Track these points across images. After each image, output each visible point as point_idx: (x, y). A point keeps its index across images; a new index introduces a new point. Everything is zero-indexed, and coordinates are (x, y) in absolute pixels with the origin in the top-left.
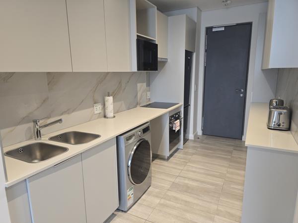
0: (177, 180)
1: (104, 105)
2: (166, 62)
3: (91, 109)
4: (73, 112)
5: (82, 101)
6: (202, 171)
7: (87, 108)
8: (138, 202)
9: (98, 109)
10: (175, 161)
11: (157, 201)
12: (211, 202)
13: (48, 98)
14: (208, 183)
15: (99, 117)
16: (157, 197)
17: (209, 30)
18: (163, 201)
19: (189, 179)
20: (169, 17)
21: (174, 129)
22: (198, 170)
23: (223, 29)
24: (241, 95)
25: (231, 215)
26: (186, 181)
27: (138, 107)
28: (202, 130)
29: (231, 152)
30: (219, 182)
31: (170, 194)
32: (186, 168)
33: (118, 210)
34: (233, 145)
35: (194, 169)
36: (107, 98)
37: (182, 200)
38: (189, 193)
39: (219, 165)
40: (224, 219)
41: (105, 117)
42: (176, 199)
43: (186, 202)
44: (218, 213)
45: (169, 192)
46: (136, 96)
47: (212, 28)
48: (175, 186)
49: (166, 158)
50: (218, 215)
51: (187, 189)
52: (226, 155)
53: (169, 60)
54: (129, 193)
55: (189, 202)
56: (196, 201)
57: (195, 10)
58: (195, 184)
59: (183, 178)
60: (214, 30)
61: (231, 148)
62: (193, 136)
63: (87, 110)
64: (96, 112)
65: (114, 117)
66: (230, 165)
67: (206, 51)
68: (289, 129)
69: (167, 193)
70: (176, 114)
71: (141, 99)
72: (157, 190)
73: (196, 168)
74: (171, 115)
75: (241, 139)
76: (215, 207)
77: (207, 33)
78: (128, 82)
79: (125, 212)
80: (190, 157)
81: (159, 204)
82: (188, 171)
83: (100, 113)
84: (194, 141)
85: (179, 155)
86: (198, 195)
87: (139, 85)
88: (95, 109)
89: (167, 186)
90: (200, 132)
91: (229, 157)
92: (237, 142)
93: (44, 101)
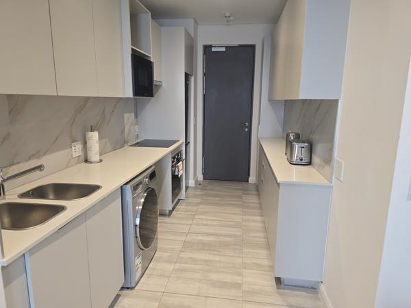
0: (189, 238)
1: (85, 143)
2: (161, 86)
3: (69, 150)
4: (44, 155)
5: (57, 139)
6: (216, 223)
7: (63, 149)
8: (147, 272)
9: (77, 150)
10: (180, 216)
11: (171, 267)
12: (235, 256)
13: (9, 135)
14: (226, 236)
15: (78, 162)
16: (169, 262)
17: (207, 49)
18: (178, 266)
19: (202, 234)
20: (162, 28)
21: (176, 173)
22: (209, 223)
23: (224, 49)
24: (246, 130)
25: (259, 266)
26: (200, 238)
27: (126, 147)
28: (203, 174)
29: (241, 197)
30: (238, 232)
31: (184, 256)
32: (195, 222)
33: (123, 288)
34: (240, 189)
35: (205, 222)
36: (90, 134)
37: (201, 260)
38: (208, 250)
39: (231, 214)
40: (253, 271)
41: (86, 161)
42: (193, 260)
43: (206, 261)
44: (244, 266)
45: (182, 253)
46: (123, 131)
47: (211, 46)
48: (188, 245)
49: (168, 212)
50: (245, 268)
51: (203, 247)
52: (236, 201)
53: (164, 84)
54: (138, 262)
55: (210, 261)
56: (217, 258)
57: (192, 21)
58: (211, 239)
59: (195, 235)
60: (213, 49)
61: (239, 193)
62: (194, 182)
63: (63, 152)
64: (75, 155)
65: (101, 161)
66: (243, 212)
67: (204, 75)
68: (310, 163)
69: (181, 256)
70: (178, 155)
71: (128, 136)
72: (166, 254)
73: (206, 220)
74: (173, 155)
75: (248, 181)
76: (240, 260)
77: (205, 53)
78: (113, 111)
79: (132, 288)
80: (196, 208)
81: (174, 269)
82: (198, 225)
83: (80, 156)
84: (195, 188)
85: (182, 207)
86: (218, 251)
87: (126, 116)
88: (74, 151)
89: (179, 247)
90: (200, 177)
91: (241, 203)
92: (244, 184)
93: (4, 139)
